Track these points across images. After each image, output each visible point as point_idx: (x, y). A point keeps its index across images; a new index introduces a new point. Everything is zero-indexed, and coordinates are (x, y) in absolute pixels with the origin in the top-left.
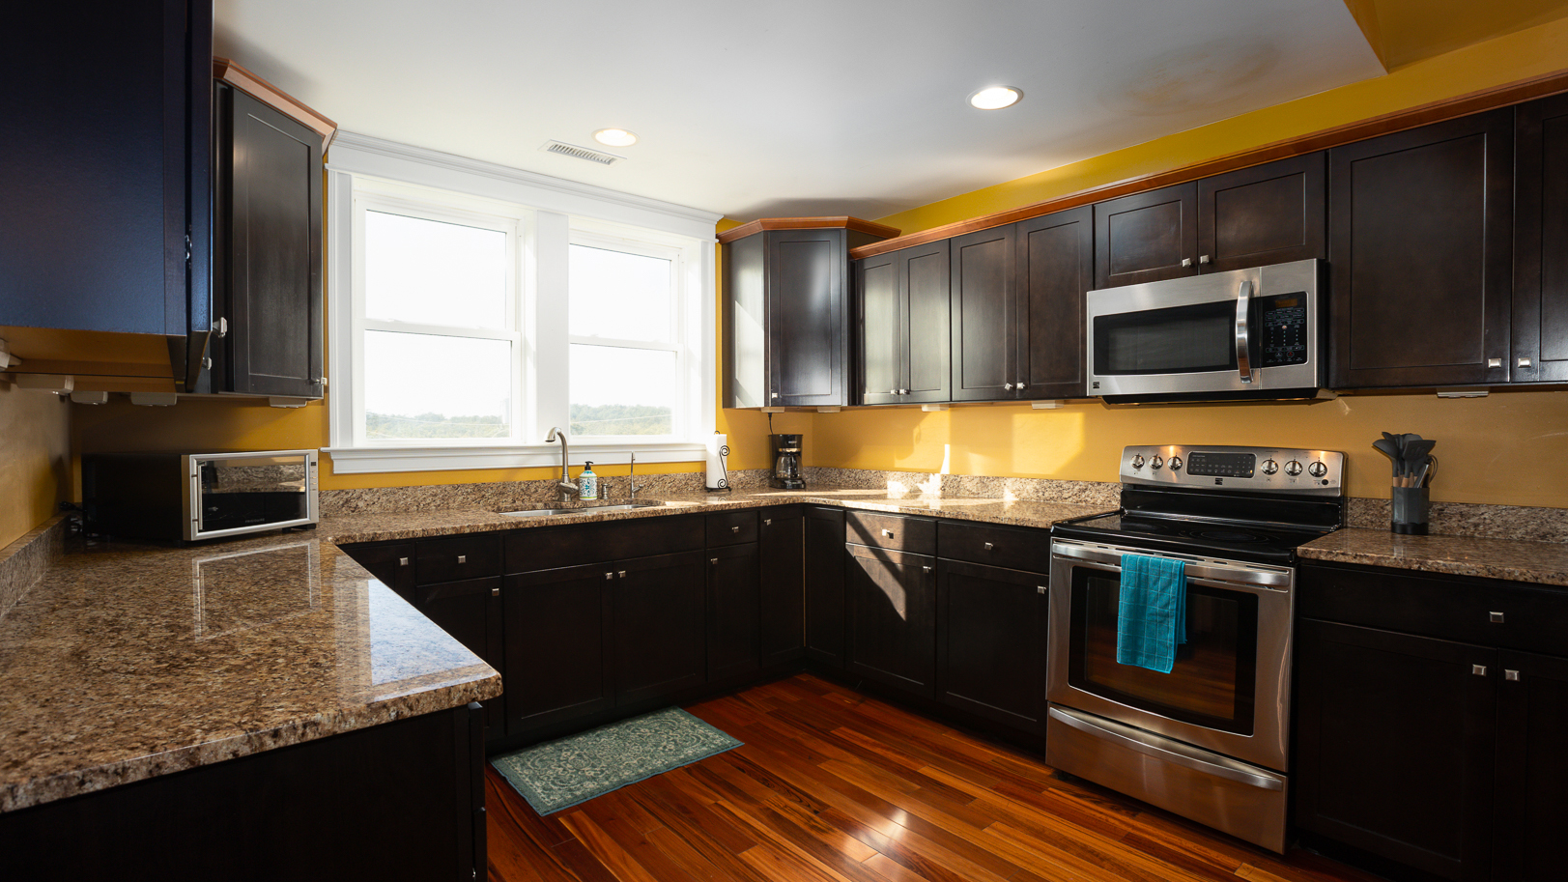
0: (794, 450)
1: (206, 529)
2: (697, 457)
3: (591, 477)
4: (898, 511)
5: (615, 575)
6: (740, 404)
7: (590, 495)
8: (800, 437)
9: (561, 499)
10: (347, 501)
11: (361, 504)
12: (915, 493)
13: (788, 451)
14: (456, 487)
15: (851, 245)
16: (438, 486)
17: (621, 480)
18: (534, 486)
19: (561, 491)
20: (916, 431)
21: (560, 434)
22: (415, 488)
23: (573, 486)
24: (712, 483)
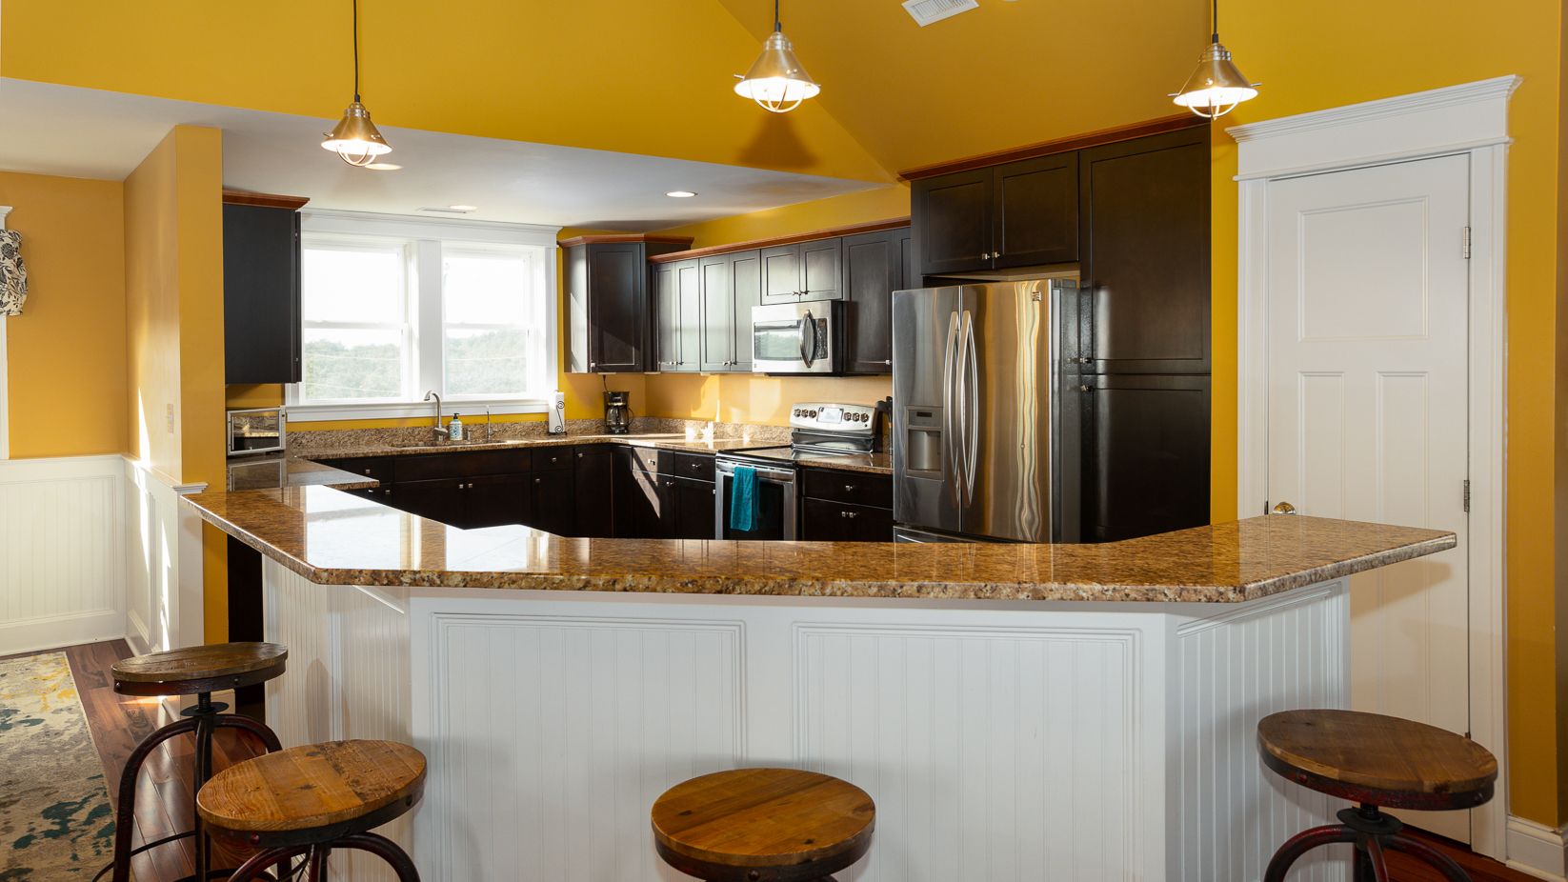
0: (620, 404)
1: (235, 450)
2: (542, 409)
3: (459, 423)
4: (653, 446)
5: (466, 486)
6: (574, 371)
7: (458, 437)
8: (626, 395)
9: (437, 439)
10: (296, 439)
11: (304, 441)
12: (700, 436)
13: (615, 404)
14: (364, 431)
15: (649, 253)
16: (352, 430)
17: (483, 426)
18: (418, 430)
19: (437, 434)
20: (702, 389)
21: (434, 395)
22: (338, 431)
23: (444, 430)
24: (552, 430)
